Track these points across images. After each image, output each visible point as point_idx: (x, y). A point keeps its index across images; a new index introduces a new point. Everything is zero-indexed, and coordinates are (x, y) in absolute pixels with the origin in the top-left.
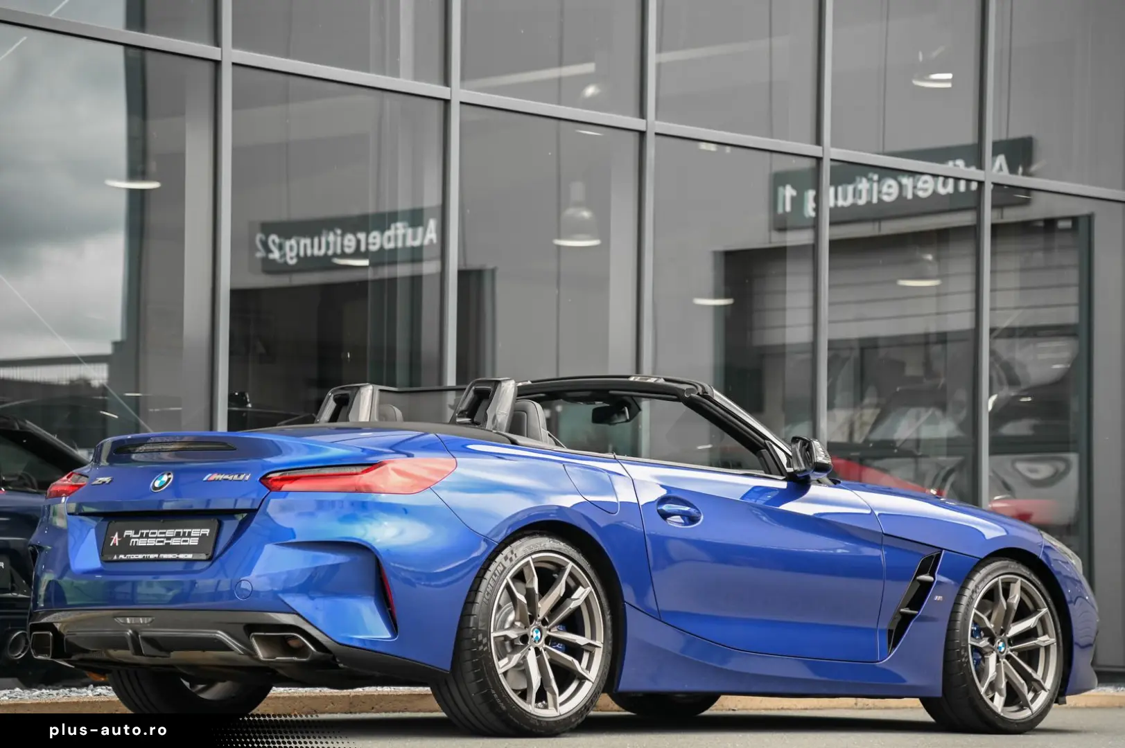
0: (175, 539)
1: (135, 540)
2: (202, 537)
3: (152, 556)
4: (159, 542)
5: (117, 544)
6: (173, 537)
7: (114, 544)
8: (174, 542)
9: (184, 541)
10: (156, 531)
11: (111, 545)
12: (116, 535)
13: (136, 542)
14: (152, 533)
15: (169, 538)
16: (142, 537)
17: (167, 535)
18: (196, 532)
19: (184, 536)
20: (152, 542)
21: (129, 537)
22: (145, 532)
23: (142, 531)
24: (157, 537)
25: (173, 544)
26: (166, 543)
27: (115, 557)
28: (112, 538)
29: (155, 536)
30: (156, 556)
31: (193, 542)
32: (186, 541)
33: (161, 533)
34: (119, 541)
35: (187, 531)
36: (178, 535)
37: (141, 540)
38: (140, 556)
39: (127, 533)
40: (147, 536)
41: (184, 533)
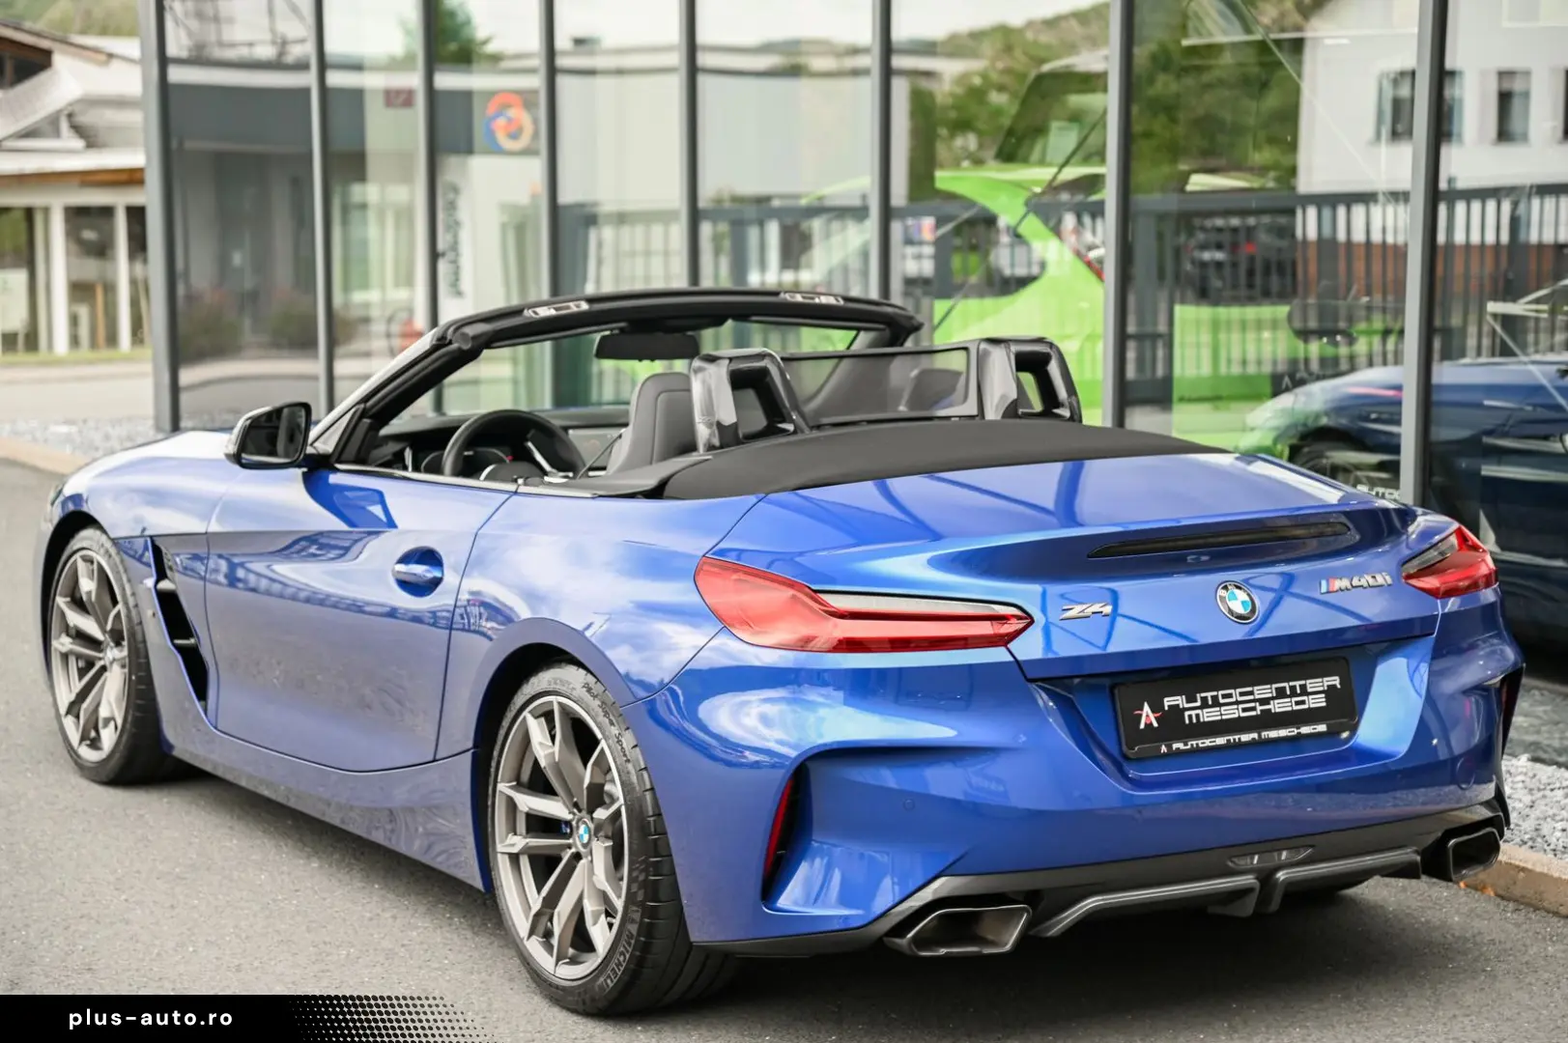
0: (1276, 701)
1: (1193, 713)
2: (1330, 692)
3: (1246, 738)
4: (1244, 710)
5: (1155, 724)
6: (1273, 698)
7: (1149, 725)
8: (1278, 706)
9: (1297, 703)
10: (1232, 691)
11: (1142, 726)
12: (1146, 708)
13: (1197, 716)
14: (1224, 696)
15: (1264, 701)
16: (1205, 705)
17: (1257, 697)
18: (1313, 684)
19: (1294, 693)
20: (1231, 713)
21: (1176, 710)
22: (1209, 695)
23: (1203, 695)
24: (1237, 703)
25: (1278, 710)
26: (1262, 711)
27: (1164, 749)
28: (1141, 715)
29: (1233, 700)
30: (1255, 735)
31: (1318, 702)
32: (1303, 702)
33: (1242, 694)
34: (1156, 718)
35: (1297, 683)
36: (1281, 694)
37: (1205, 710)
38: (1221, 741)
39: (1168, 702)
40: (1216, 703)
41: (1293, 688)
